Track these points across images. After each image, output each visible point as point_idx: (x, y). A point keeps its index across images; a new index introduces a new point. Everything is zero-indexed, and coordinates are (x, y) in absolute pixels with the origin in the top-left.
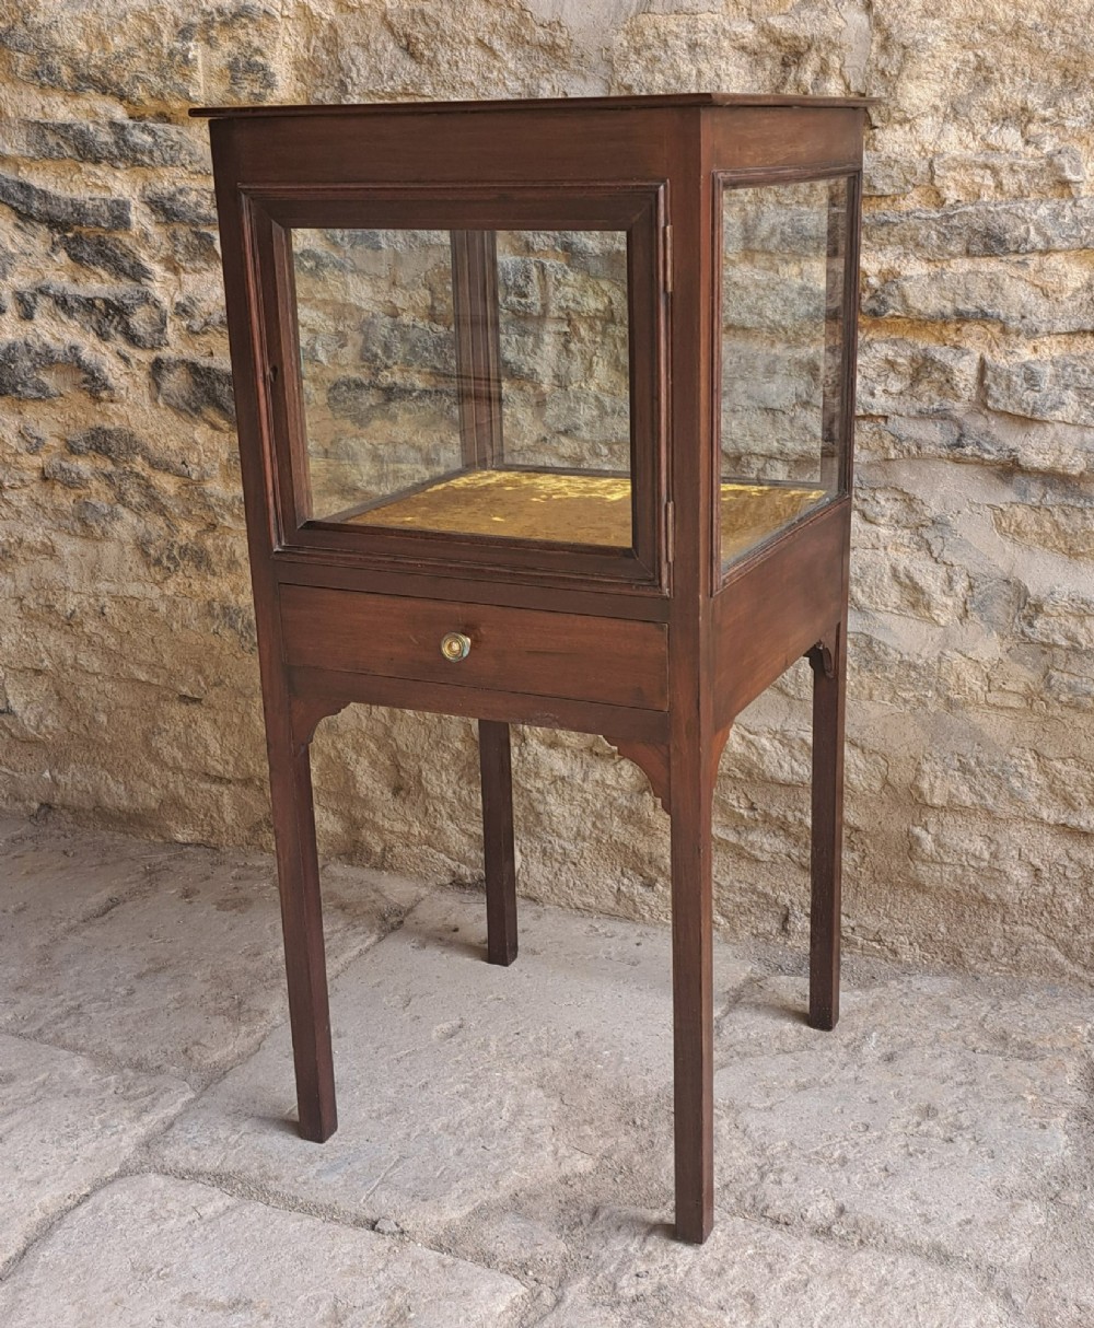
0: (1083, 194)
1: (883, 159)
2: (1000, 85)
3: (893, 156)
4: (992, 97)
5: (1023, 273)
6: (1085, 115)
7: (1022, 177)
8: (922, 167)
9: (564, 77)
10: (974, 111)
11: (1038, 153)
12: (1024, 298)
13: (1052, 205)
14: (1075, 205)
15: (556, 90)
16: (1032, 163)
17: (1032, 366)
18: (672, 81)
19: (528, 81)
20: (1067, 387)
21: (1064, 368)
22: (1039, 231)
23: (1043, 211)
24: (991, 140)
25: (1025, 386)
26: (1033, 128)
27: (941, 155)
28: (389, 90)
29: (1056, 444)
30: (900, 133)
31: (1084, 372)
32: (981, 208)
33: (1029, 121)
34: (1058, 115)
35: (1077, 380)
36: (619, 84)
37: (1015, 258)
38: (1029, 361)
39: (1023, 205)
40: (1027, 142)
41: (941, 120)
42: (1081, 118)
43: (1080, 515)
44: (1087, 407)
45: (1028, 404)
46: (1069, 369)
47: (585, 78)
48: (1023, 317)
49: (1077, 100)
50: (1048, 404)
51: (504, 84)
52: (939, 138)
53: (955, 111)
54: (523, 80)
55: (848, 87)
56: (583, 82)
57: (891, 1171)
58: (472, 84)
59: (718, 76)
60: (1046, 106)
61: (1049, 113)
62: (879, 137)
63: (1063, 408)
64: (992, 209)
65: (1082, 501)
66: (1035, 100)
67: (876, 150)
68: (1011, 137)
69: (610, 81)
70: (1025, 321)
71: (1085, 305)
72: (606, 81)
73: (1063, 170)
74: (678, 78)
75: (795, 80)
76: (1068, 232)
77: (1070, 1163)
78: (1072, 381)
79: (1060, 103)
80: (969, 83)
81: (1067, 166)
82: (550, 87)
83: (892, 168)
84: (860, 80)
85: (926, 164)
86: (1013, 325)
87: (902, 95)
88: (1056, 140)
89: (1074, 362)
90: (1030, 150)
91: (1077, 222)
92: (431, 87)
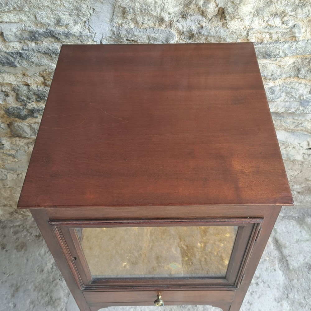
0: (300, 40)
1: (230, 32)
2: (276, 4)
3: (234, 31)
4: (273, 9)
5: (275, 62)
6: (305, 14)
7: (280, 35)
8: (244, 33)
9: (93, 2)
10: (265, 13)
11: (287, 27)
12: (273, 69)
13: (289, 44)
14: (297, 43)
15: (89, 8)
16: (284, 31)
17: (273, 88)
18: (144, 6)
19: (75, 4)
20: (283, 92)
21: (283, 87)
22: (283, 51)
23: (286, 46)
24: (270, 23)
25: (270, 94)
26: (285, 19)
27: (252, 29)
28: (7, 10)
29: (277, 106)
30: (237, 22)
31: (289, 88)
32: (264, 45)
33: (285, 16)
34: (296, 14)
35: (286, 90)
36: (119, 6)
37: (273, 59)
38: (272, 87)
39: (279, 44)
40: (283, 23)
41: (252, 16)
42: (303, 15)
43: (280, 121)
44: (288, 97)
45: (270, 98)
46: (284, 87)
47: (102, 3)
48: (272, 75)
49: (304, 9)
50: (277, 97)
51: (64, 6)
52: (251, 23)
53: (258, 12)
54: (73, 4)
55: (217, 6)
56: (101, 5)
57: (250, 302)
58: (48, 6)
59: (163, 2)
60: (292, 11)
61: (293, 13)
62: (229, 24)
63: (281, 98)
64: (268, 46)
65: (281, 118)
66: (288, 9)
67: (227, 28)
68: (277, 21)
69: (114, 4)
70: (273, 76)
71: (292, 68)
72: (112, 4)
73: (295, 33)
74: (146, 5)
75: (195, 3)
76: (293, 51)
77: (285, 281)
78: (285, 90)
79: (297, 11)
80: (264, 3)
81: (297, 32)
82: (86, 6)
83: (233, 34)
84: (223, 4)
85: (246, 32)
86: (269, 77)
87: (240, 11)
88: (293, 21)
89: (286, 85)
90: (284, 26)
91: (296, 48)
92: (28, 8)
